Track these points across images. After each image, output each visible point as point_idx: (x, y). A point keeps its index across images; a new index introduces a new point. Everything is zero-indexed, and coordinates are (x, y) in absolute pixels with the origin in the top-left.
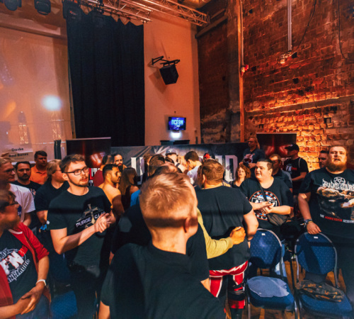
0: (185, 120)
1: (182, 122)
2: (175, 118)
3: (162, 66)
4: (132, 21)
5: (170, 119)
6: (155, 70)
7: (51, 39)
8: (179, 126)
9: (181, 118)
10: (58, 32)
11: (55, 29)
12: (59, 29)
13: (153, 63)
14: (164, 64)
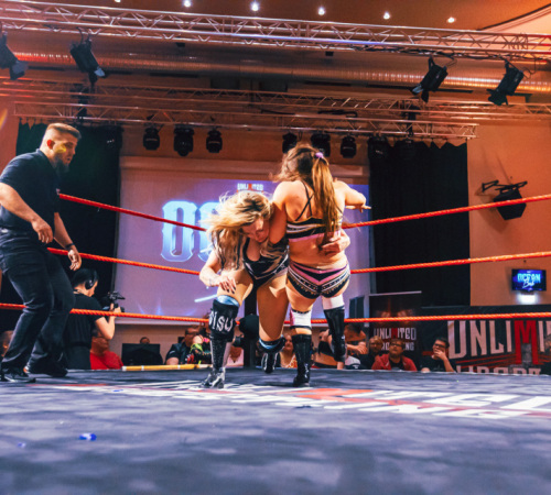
0: (543, 274)
1: (537, 277)
2: (524, 271)
3: (498, 193)
4: (452, 142)
5: (515, 272)
6: (488, 199)
7: (351, 180)
8: (532, 284)
9: (535, 271)
10: (359, 173)
11: (357, 169)
12: (361, 169)
13: (484, 190)
14: (501, 190)
